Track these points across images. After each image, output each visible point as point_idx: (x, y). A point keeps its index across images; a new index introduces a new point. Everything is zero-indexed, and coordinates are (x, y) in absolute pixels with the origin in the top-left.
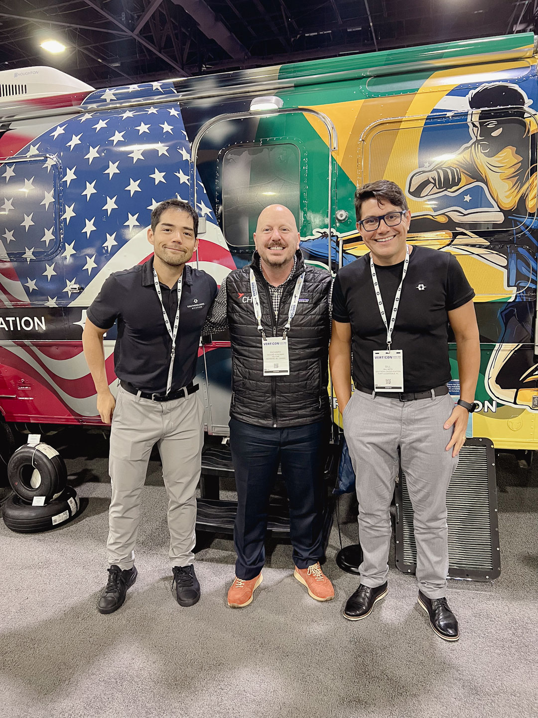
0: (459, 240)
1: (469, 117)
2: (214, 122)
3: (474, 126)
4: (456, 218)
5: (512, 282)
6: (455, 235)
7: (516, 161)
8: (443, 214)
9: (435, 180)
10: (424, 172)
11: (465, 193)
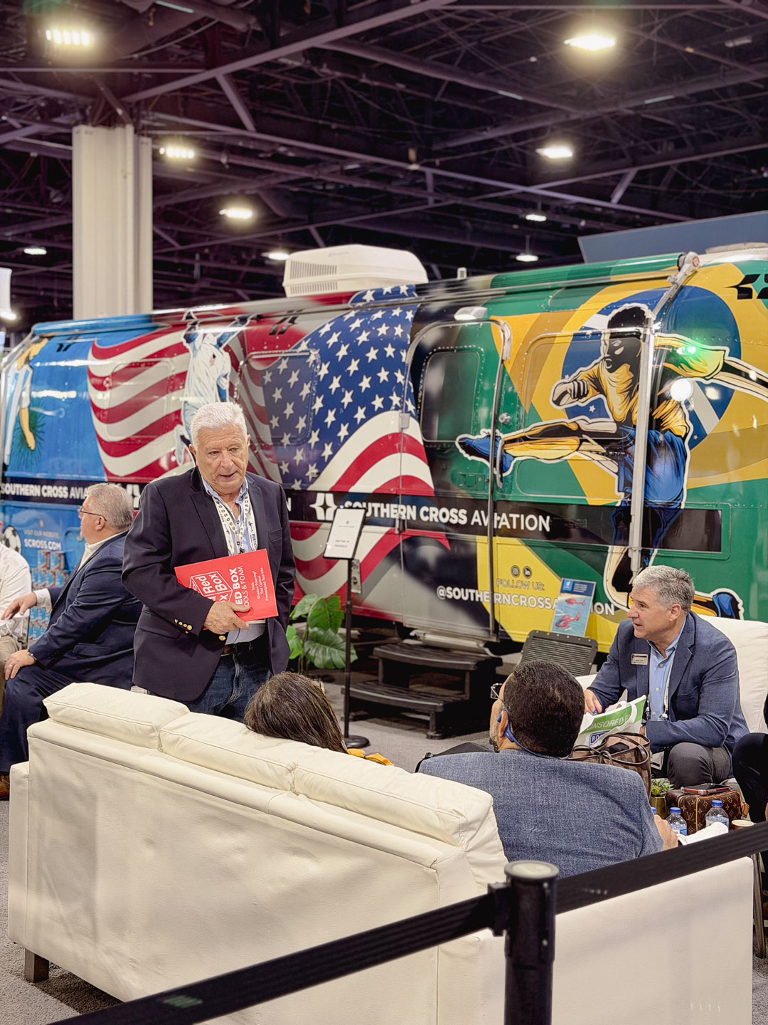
0: (585, 446)
1: (603, 336)
2: (430, 328)
3: (605, 344)
4: (584, 427)
5: (621, 489)
6: (582, 441)
7: (629, 378)
8: (575, 422)
9: (571, 391)
10: (565, 383)
11: (591, 404)
